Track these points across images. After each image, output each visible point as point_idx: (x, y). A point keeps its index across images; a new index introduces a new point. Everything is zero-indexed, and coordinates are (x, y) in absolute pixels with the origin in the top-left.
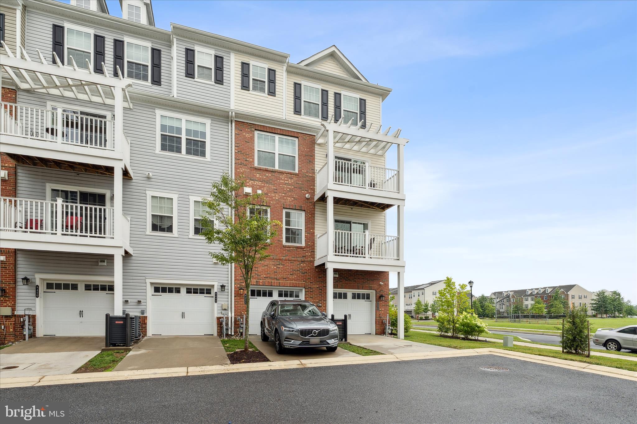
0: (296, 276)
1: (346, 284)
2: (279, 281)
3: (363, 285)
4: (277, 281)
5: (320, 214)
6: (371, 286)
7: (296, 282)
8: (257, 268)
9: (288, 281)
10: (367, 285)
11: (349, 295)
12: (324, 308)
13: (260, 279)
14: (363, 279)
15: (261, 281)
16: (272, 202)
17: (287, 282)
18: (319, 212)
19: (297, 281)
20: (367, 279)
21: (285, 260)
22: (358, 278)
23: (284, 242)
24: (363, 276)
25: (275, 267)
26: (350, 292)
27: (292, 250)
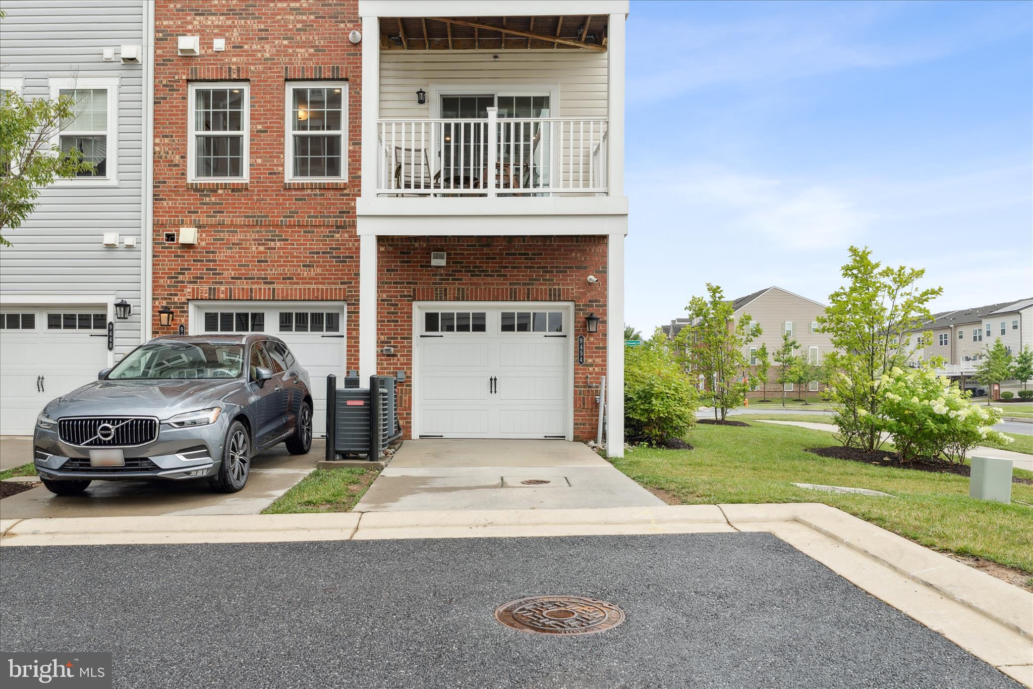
0: (319, 271)
1: (474, 287)
2: (271, 286)
3: (530, 287)
4: (267, 287)
5: (397, 85)
6: (556, 287)
7: (320, 286)
8: (213, 252)
9: (297, 283)
10: (543, 287)
11: (493, 321)
12: (403, 360)
13: (221, 283)
14: (531, 267)
15: (223, 288)
16: (252, 68)
17: (295, 286)
18: (393, 77)
19: (323, 283)
20: (544, 267)
21: (290, 226)
22: (514, 267)
23: (289, 176)
24: (531, 259)
25: (262, 248)
26: (493, 312)
27: (308, 195)
